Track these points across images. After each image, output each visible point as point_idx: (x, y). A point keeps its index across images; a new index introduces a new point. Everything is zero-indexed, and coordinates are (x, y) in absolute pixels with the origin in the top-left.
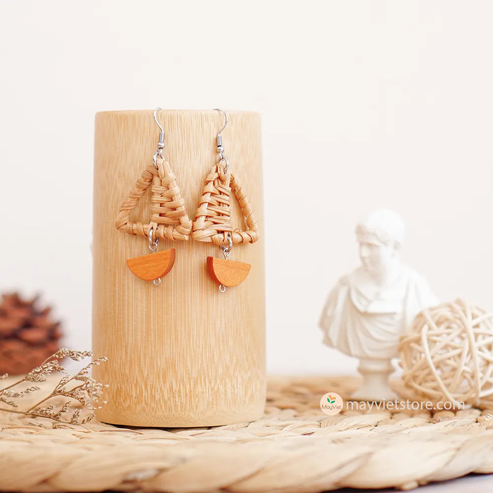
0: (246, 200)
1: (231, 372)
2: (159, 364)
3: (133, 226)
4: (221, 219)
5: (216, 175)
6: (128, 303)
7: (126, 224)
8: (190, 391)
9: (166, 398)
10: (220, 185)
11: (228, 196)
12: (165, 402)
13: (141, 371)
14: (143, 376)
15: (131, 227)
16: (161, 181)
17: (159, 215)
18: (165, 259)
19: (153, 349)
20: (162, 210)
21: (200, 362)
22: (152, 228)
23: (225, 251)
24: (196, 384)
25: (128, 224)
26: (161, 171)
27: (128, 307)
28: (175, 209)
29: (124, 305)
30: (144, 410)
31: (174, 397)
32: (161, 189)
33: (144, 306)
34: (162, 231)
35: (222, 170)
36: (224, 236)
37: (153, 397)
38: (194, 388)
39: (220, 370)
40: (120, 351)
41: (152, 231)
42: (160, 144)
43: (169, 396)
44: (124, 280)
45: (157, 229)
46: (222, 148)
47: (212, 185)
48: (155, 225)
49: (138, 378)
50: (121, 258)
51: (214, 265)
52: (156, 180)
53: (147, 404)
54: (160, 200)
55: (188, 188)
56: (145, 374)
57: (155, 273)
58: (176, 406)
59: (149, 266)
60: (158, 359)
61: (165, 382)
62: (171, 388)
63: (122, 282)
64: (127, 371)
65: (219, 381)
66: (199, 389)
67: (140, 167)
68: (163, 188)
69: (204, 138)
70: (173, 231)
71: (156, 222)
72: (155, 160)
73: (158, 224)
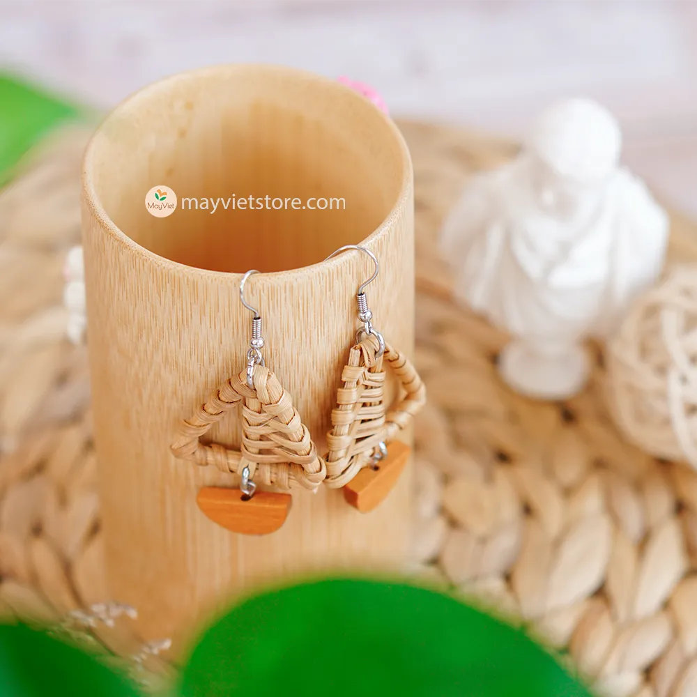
0: (407, 367)
3: (207, 456)
4: (369, 429)
5: (362, 370)
7: (194, 453)
11: (380, 387)
15: (204, 458)
16: (262, 405)
17: (257, 451)
18: (276, 517)
20: (265, 445)
22: (247, 467)
25: (198, 453)
26: (263, 394)
32: (263, 418)
34: (267, 473)
35: (371, 356)
41: (247, 471)
42: (254, 342)
45: (257, 469)
46: (368, 315)
47: (355, 388)
48: (253, 466)
52: (253, 403)
54: (263, 431)
59: (243, 517)
67: (211, 362)
68: (267, 416)
69: (335, 304)
70: (289, 478)
71: (253, 461)
72: (251, 375)
73: (258, 464)
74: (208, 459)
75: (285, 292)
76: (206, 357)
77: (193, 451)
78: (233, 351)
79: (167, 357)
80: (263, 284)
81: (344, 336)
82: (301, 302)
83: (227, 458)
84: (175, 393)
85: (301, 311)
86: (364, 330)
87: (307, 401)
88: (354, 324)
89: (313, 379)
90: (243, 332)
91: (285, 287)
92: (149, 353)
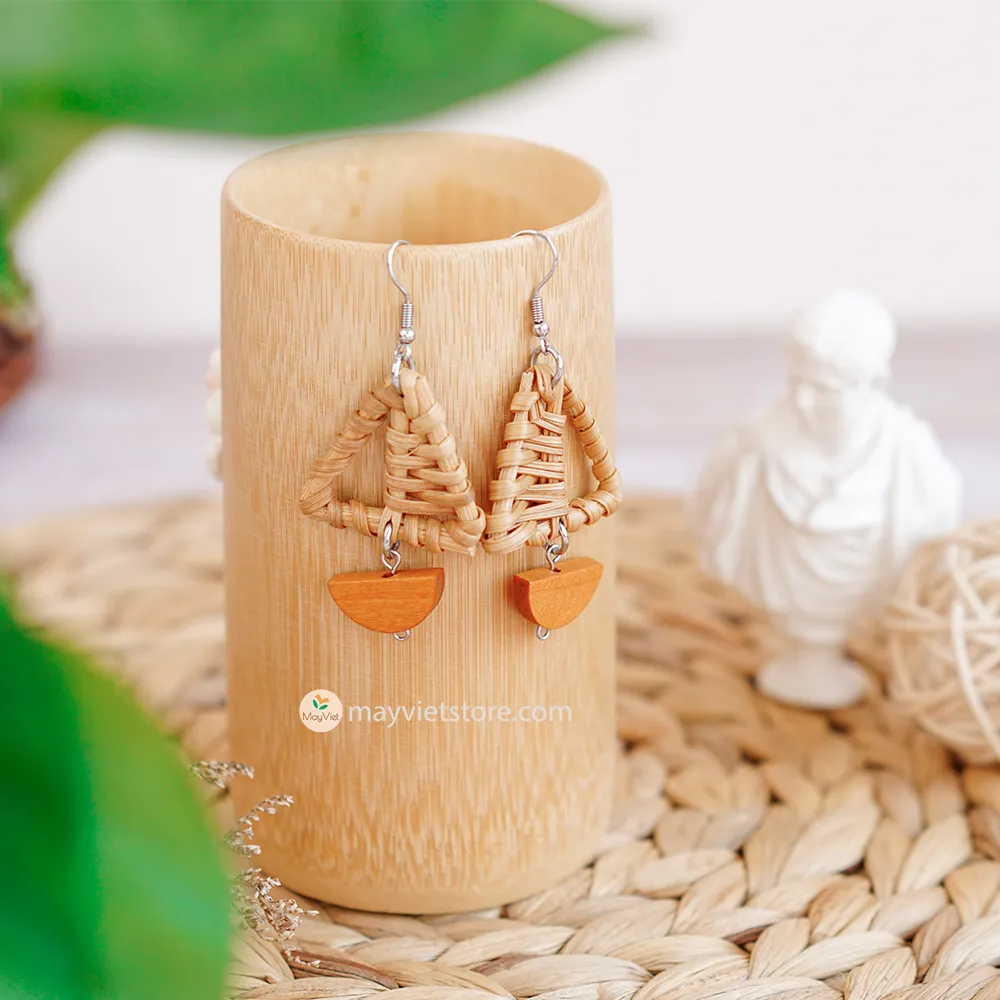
0: (596, 430)
1: (558, 786)
2: (403, 792)
3: (342, 511)
4: (545, 493)
5: (535, 396)
6: (329, 662)
7: (326, 505)
8: (473, 844)
9: (419, 860)
10: (543, 413)
11: (559, 435)
12: (417, 869)
13: (361, 804)
14: (366, 817)
15: (339, 515)
16: (410, 421)
17: (403, 495)
18: (423, 596)
19: (389, 762)
20: (413, 485)
21: (493, 783)
22: (390, 522)
23: (552, 552)
24: (484, 827)
25: (331, 507)
26: (411, 402)
27: (329, 670)
28: (444, 489)
29: (317, 664)
30: (369, 880)
31: (437, 859)
32: (410, 441)
33: (368, 672)
34: (414, 530)
35: (547, 381)
36: (551, 527)
37: (390, 859)
38: (481, 837)
39: (536, 791)
40: (310, 755)
41: (389, 529)
42: (403, 333)
43: (426, 856)
44: (317, 612)
45: (402, 525)
46: (544, 327)
47: (526, 421)
48: (397, 519)
49: (356, 820)
50: (310, 564)
51: (531, 597)
52: (399, 420)
53: (375, 870)
54: (410, 463)
55: (467, 422)
56: (372, 810)
57: (398, 620)
58: (442, 876)
59: (384, 603)
60: (402, 784)
61: (416, 829)
62: (431, 841)
63: (312, 614)
64: (329, 800)
65: (532, 813)
66: (491, 837)
67: (354, 374)
68: (415, 439)
69: (503, 305)
70: (440, 535)
71: (397, 510)
72: (396, 375)
73: (404, 515)
74: (344, 514)
75: (443, 271)
76: (348, 368)
77: (324, 504)
78: (380, 357)
79: (303, 379)
80: (416, 257)
81: (515, 359)
82: (461, 288)
83: (367, 513)
84: (310, 431)
85: (461, 304)
86: (541, 351)
87: (468, 444)
88: (529, 344)
89: (476, 412)
90: (392, 328)
91: (442, 261)
92: (283, 379)
